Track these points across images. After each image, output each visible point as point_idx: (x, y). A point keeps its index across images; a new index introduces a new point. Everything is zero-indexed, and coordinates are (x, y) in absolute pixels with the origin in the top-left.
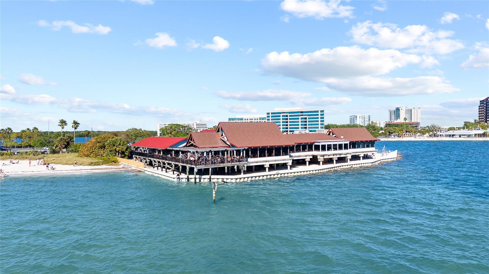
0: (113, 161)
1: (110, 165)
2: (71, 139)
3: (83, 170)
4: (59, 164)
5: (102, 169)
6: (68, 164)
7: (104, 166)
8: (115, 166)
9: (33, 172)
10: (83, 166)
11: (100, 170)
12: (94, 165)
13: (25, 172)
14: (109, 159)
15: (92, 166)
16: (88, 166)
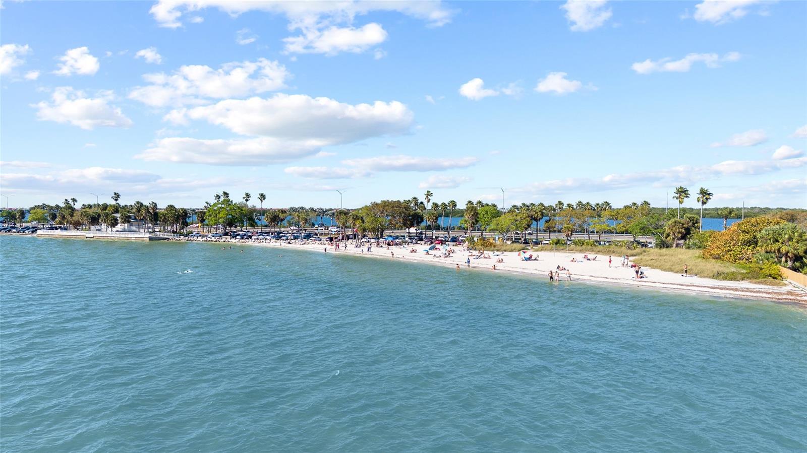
0: (770, 275)
1: (759, 283)
2: (694, 224)
3: (696, 286)
4: (658, 268)
5: (736, 290)
6: (672, 271)
7: (745, 284)
8: (770, 287)
9: (606, 278)
10: (701, 277)
11: (732, 292)
12: (724, 280)
13: (595, 277)
14: (761, 269)
15: (718, 281)
16: (711, 280)
